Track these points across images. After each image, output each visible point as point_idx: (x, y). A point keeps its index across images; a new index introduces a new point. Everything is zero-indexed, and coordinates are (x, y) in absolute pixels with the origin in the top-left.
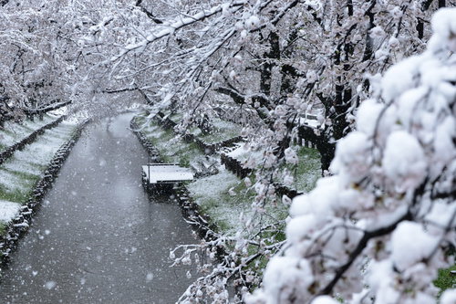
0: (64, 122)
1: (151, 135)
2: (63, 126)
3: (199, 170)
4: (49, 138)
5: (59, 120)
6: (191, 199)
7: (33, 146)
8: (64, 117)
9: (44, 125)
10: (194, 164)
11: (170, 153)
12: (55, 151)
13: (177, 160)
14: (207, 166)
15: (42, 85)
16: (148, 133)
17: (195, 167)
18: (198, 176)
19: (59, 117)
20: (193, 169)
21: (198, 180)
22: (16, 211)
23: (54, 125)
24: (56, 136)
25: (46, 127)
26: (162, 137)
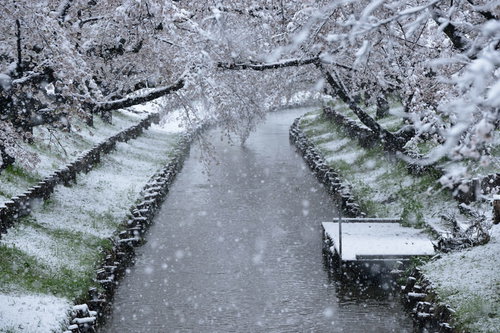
0: (153, 127)
1: (335, 158)
2: (153, 136)
3: (446, 234)
4: (126, 161)
5: (146, 124)
6: (433, 297)
7: (94, 177)
8: (154, 118)
9: (114, 133)
10: (433, 222)
11: (378, 197)
12: (139, 188)
13: (395, 211)
14: (464, 226)
15: (120, 51)
16: (330, 152)
17: (438, 229)
18: (444, 246)
19: (144, 116)
20: (432, 232)
21: (445, 257)
22: (63, 315)
23: (135, 133)
24: (139, 157)
25: (118, 138)
26: (359, 162)
